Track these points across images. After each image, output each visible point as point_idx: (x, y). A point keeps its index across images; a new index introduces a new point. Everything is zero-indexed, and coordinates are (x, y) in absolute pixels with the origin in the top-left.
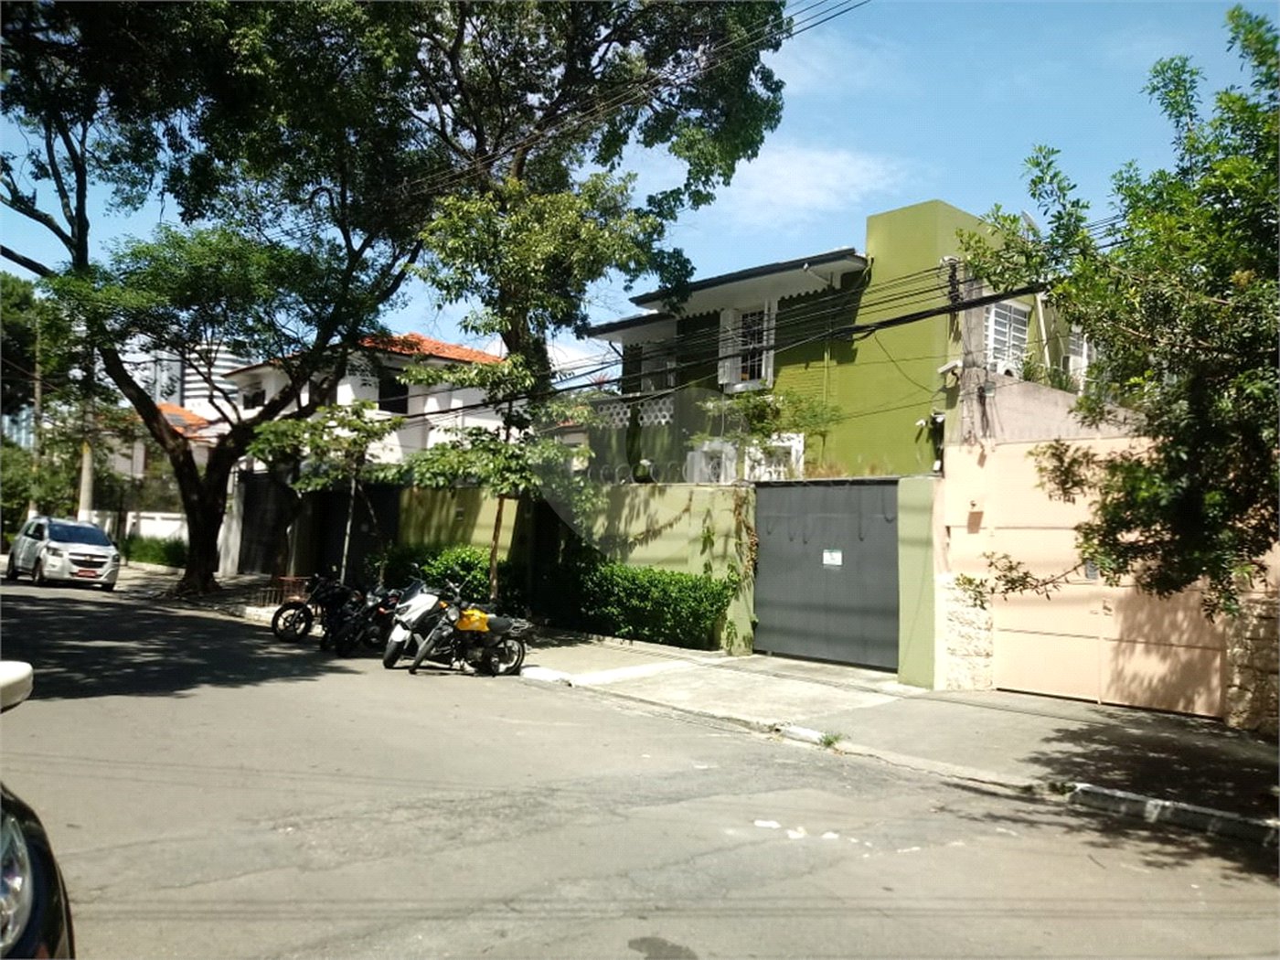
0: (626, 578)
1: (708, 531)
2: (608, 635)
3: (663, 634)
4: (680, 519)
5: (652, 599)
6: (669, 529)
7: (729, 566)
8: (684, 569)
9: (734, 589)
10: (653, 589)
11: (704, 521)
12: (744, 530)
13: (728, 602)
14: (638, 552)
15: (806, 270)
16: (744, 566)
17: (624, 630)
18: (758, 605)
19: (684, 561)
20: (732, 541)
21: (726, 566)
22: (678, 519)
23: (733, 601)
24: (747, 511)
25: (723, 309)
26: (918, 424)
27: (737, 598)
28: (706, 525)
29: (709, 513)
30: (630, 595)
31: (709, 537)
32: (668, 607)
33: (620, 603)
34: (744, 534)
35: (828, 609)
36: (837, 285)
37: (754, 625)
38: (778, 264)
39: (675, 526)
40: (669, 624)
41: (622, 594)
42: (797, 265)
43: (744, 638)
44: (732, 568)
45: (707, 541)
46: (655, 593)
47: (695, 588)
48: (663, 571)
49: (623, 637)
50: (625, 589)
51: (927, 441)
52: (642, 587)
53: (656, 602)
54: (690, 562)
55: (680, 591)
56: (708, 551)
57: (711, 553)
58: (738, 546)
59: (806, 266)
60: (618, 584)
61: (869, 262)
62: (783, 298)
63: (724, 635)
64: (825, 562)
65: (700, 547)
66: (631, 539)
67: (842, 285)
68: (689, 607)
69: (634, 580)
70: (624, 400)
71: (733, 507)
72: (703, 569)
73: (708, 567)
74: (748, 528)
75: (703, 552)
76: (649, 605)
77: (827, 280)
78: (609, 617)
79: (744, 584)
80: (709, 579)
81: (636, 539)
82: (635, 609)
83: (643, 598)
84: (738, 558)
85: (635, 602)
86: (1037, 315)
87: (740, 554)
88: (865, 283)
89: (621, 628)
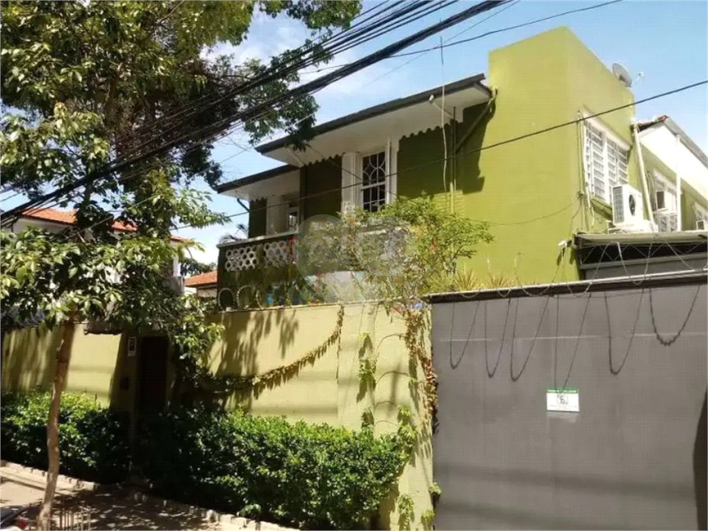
0: (250, 436)
1: (368, 366)
2: (227, 512)
3: (305, 517)
4: (324, 350)
5: (288, 468)
6: (308, 365)
7: (400, 417)
8: (333, 422)
9: (409, 451)
10: (290, 453)
11: (362, 353)
12: (419, 362)
13: (401, 470)
14: (267, 399)
15: (431, 102)
16: (421, 418)
17: (248, 508)
18: (439, 471)
19: (334, 411)
20: (404, 381)
21: (396, 415)
22: (322, 351)
23: (408, 467)
24: (422, 338)
25: (344, 153)
26: (560, 244)
27: (413, 463)
28: (364, 358)
29: (368, 342)
30: (256, 460)
31: (369, 374)
32: (313, 478)
33: (241, 470)
34: (419, 370)
35: (559, 481)
36: (460, 119)
37: (435, 498)
38: (400, 100)
39: (317, 361)
40: (314, 503)
41: (245, 459)
42: (422, 98)
43: (423, 518)
44: (405, 419)
45: (367, 382)
46: (293, 459)
47: (354, 452)
48: (303, 424)
49: (248, 516)
50: (249, 453)
51: (571, 262)
52: (274, 449)
53: (295, 472)
54: (340, 412)
55: (331, 458)
56: (367, 394)
57: (373, 400)
58: (413, 386)
59: (432, 97)
60: (238, 444)
61: (494, 93)
62: (404, 137)
63: (394, 517)
64: (549, 408)
65: (356, 390)
66: (257, 380)
67: (464, 118)
68: (347, 481)
69: (262, 439)
70: (250, 244)
71: (404, 330)
72: (361, 422)
73: (368, 419)
74: (424, 360)
75: (360, 397)
76: (283, 475)
77: (450, 114)
78: (228, 489)
79: (422, 446)
80: (370, 435)
81: (263, 379)
82: (263, 478)
83: (275, 464)
84: (412, 404)
85: (264, 470)
86: (636, 153)
87: (415, 398)
88: (489, 115)
89: (244, 505)
